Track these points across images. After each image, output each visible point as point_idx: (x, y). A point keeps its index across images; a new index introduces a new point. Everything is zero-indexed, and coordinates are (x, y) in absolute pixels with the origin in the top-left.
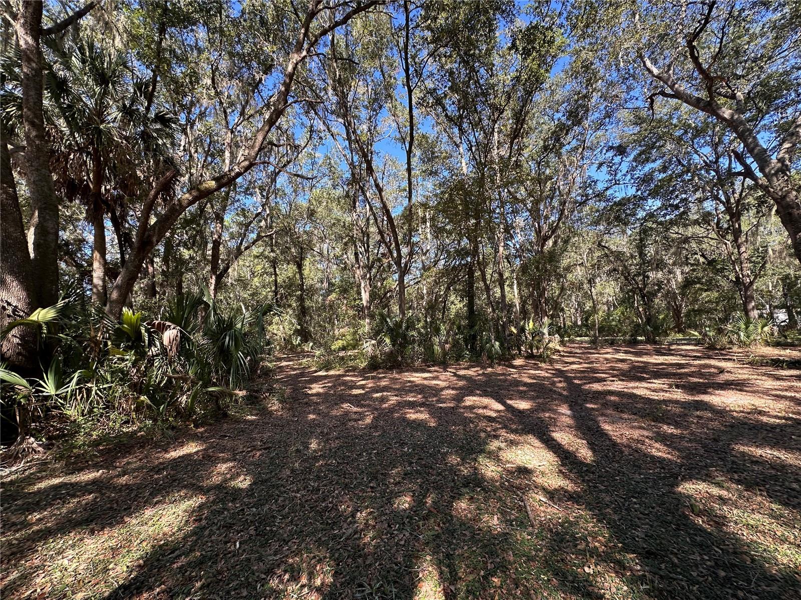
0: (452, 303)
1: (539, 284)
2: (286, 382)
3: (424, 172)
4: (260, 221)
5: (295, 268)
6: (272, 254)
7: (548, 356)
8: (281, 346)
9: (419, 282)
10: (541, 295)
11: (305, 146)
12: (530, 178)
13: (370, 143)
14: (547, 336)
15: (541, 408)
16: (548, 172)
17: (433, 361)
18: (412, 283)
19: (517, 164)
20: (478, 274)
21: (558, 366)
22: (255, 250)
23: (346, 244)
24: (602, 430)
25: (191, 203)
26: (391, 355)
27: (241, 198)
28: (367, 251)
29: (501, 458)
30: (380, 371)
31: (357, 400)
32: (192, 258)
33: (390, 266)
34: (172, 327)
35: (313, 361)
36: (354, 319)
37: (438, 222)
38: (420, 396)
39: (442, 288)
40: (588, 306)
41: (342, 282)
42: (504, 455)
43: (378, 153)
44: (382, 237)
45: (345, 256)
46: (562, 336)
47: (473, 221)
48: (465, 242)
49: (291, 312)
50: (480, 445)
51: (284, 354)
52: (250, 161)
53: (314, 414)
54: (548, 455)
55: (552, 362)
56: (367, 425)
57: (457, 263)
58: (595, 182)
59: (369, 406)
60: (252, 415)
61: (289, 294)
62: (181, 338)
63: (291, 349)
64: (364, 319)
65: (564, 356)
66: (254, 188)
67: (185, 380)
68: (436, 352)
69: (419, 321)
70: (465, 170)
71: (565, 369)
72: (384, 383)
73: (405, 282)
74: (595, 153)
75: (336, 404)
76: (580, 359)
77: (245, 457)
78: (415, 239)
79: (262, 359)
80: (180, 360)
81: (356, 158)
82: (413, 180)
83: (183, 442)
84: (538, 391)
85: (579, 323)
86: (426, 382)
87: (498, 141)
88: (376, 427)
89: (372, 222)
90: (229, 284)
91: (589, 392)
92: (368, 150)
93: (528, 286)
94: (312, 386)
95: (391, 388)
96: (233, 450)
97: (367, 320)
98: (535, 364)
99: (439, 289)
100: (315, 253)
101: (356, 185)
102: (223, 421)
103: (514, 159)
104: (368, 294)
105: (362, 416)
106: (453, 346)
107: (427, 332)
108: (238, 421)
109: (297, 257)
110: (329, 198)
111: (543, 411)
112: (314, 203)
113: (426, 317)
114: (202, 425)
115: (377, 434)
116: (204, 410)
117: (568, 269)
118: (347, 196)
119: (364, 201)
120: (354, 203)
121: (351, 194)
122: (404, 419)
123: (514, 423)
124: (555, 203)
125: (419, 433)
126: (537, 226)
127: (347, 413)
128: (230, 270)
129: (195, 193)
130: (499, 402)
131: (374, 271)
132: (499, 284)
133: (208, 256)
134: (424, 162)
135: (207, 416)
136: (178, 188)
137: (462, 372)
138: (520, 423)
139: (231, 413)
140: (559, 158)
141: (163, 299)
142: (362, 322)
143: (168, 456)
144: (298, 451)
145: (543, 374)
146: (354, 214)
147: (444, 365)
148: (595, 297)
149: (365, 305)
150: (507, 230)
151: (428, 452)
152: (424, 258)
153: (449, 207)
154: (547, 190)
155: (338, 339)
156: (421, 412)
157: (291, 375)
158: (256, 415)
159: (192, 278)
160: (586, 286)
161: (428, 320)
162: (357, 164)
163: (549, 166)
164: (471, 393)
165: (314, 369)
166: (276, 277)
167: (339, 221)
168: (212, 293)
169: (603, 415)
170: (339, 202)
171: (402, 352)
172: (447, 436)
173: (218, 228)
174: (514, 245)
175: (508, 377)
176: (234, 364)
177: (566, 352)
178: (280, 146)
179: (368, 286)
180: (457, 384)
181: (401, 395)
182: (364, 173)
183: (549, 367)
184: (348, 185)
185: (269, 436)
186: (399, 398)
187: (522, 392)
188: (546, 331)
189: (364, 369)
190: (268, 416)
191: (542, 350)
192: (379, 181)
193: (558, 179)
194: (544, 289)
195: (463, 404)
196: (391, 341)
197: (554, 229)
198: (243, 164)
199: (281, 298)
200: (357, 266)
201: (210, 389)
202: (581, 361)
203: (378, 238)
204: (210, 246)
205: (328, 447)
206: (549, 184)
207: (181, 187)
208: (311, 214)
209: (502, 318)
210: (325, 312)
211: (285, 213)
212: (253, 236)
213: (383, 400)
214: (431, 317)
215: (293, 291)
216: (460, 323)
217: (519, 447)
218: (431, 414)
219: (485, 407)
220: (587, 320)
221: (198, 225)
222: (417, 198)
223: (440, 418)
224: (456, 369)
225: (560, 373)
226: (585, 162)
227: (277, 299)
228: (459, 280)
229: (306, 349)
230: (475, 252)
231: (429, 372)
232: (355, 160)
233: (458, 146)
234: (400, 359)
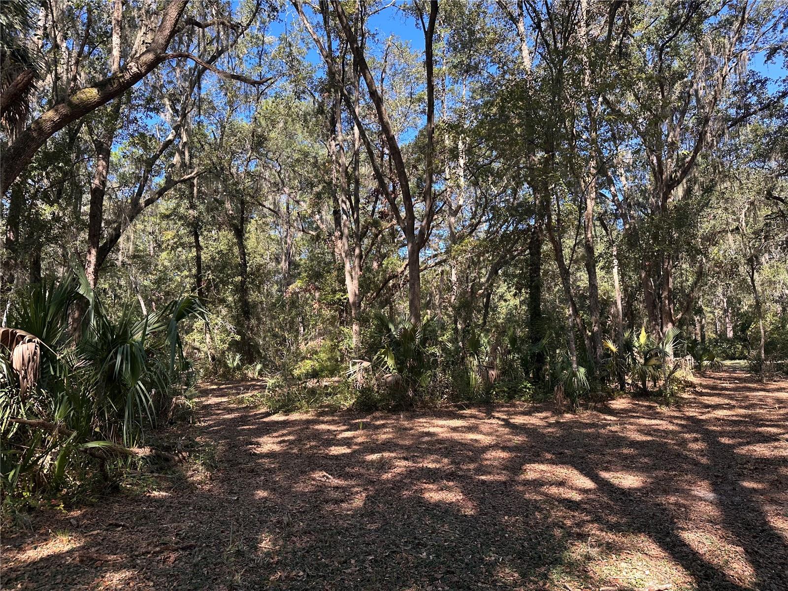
0: (501, 297)
1: (657, 265)
2: (217, 432)
3: (455, 67)
4: (172, 155)
5: (231, 235)
6: (191, 211)
7: (673, 394)
8: (207, 369)
9: (445, 261)
10: (663, 283)
11: (248, 25)
12: (644, 76)
13: (361, 18)
14: (671, 358)
15: (663, 486)
16: (676, 64)
17: (469, 399)
18: (431, 262)
19: (620, 53)
20: (546, 247)
21: (692, 412)
22: (164, 205)
23: (318, 196)
24: (772, 528)
25: (57, 127)
26: (396, 388)
27: (138, 116)
28: (355, 208)
29: (591, 574)
30: (378, 414)
31: (338, 466)
32: (56, 219)
33: (393, 233)
34: (27, 338)
35: (262, 396)
36: (332, 324)
37: (479, 156)
38: (446, 460)
39: (483, 271)
40: (747, 303)
41: (312, 260)
42: (596, 569)
43: (374, 36)
44: (382, 184)
45: (317, 217)
46: (698, 358)
47: (540, 154)
48: (525, 192)
49: (224, 312)
50: (553, 549)
51: (212, 383)
52: (156, 53)
53: (265, 490)
54: (674, 572)
55: (679, 404)
56: (356, 510)
57: (511, 228)
58: (763, 82)
59: (359, 476)
60: (160, 490)
61: (222, 281)
62: (42, 357)
63: (224, 376)
64: (349, 324)
65: (701, 394)
66: (162, 97)
67: (49, 429)
68: (473, 382)
69: (443, 328)
70: (527, 64)
71: (703, 417)
72: (384, 437)
73: (421, 260)
74: (763, 29)
75: (303, 472)
76: (732, 399)
77: (150, 562)
78: (437, 187)
79: (177, 393)
80: (40, 393)
81: (335, 44)
82: (435, 81)
83: (47, 534)
84: (656, 456)
85: (730, 334)
86: (456, 436)
87: (588, 12)
88: (373, 513)
89: (363, 156)
90: (119, 263)
91: (748, 459)
92: (356, 30)
93: (637, 268)
94: (261, 440)
95: (396, 445)
96: (130, 549)
97: (355, 327)
98: (650, 407)
99: (479, 273)
100: (265, 210)
101: (336, 92)
102: (112, 499)
103: (614, 43)
104: (356, 282)
105: (346, 494)
106: (504, 372)
107: (457, 348)
108: (137, 500)
109: (234, 218)
110: (288, 115)
111: (666, 492)
112: (263, 123)
113: (455, 322)
114: (78, 505)
115: (374, 527)
116: (80, 480)
117: (712, 239)
118: (321, 111)
119: (349, 122)
120: (333, 123)
121: (327, 108)
122: (420, 502)
123: (612, 511)
124: (690, 121)
125: (446, 526)
126: (655, 161)
127: (321, 489)
128: (121, 240)
129: (63, 109)
130: (586, 475)
131: (366, 242)
132: (587, 265)
133: (85, 214)
134: (455, 49)
135: (85, 491)
136: (33, 101)
137: (519, 420)
138: (624, 513)
139: (125, 485)
140: (697, 40)
141: (10, 289)
142: (346, 330)
143: (23, 557)
144: (239, 553)
145: (664, 425)
146: (333, 143)
147: (487, 406)
148: (759, 289)
149: (351, 301)
150: (601, 169)
151: (462, 561)
152: (453, 220)
153: (499, 130)
154: (674, 97)
155: (304, 358)
156: (449, 489)
157: (225, 420)
158: (167, 489)
159: (56, 253)
160: (743, 269)
161: (459, 327)
162: (338, 54)
163: (678, 54)
164: (537, 458)
165: (263, 410)
166: (197, 251)
167: (306, 155)
168: (91, 278)
169: (773, 501)
170: (305, 121)
171: (415, 382)
172: (496, 533)
173: (101, 168)
174: (614, 196)
175: (602, 431)
176: (129, 402)
177: (705, 387)
178: (207, 26)
179: (357, 269)
180: (510, 440)
181: (413, 459)
182: (350, 71)
183: (676, 414)
184: (322, 91)
185: (191, 527)
186: (410, 464)
187: (625, 458)
188: (669, 349)
189: (349, 410)
190: (188, 491)
191: (661, 383)
192: (377, 85)
193: (694, 77)
194: (668, 274)
195: (523, 477)
196: (396, 363)
197: (686, 167)
198: (144, 59)
199: (208, 289)
200: (337, 234)
201: (91, 445)
202: (733, 403)
203: (373, 185)
204: (87, 197)
205: (290, 548)
206: (678, 87)
207: (39, 98)
208: (259, 142)
209: (590, 324)
210: (283, 312)
211: (212, 140)
212: (159, 181)
213: (383, 466)
214: (465, 322)
215: (228, 275)
216: (514, 333)
217: (623, 556)
218: (466, 492)
219: (561, 484)
220: (744, 328)
221: (67, 162)
222: (444, 115)
223: (482, 501)
224: (508, 413)
225: (694, 424)
226: (744, 46)
227: (200, 291)
228: (513, 258)
229: (250, 375)
230: (544, 209)
231: (462, 417)
232: (334, 48)
233: (515, 21)
234: (411, 394)
